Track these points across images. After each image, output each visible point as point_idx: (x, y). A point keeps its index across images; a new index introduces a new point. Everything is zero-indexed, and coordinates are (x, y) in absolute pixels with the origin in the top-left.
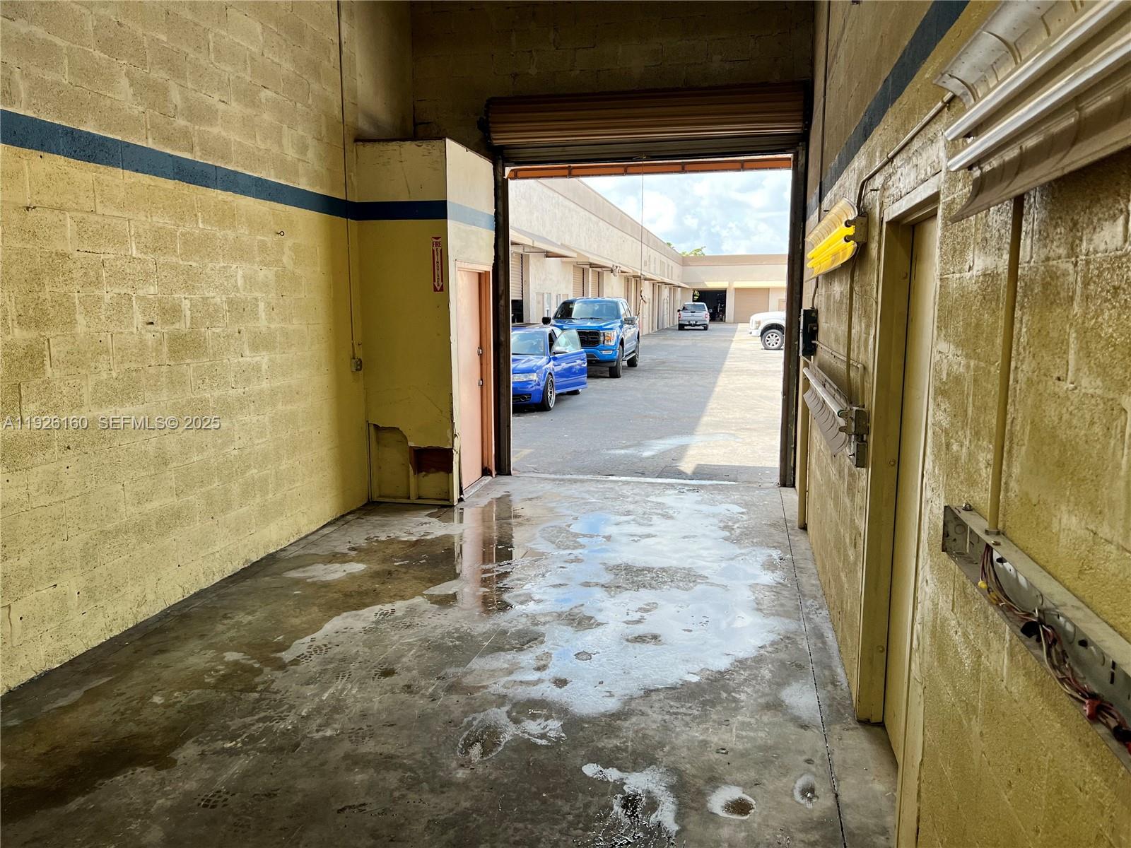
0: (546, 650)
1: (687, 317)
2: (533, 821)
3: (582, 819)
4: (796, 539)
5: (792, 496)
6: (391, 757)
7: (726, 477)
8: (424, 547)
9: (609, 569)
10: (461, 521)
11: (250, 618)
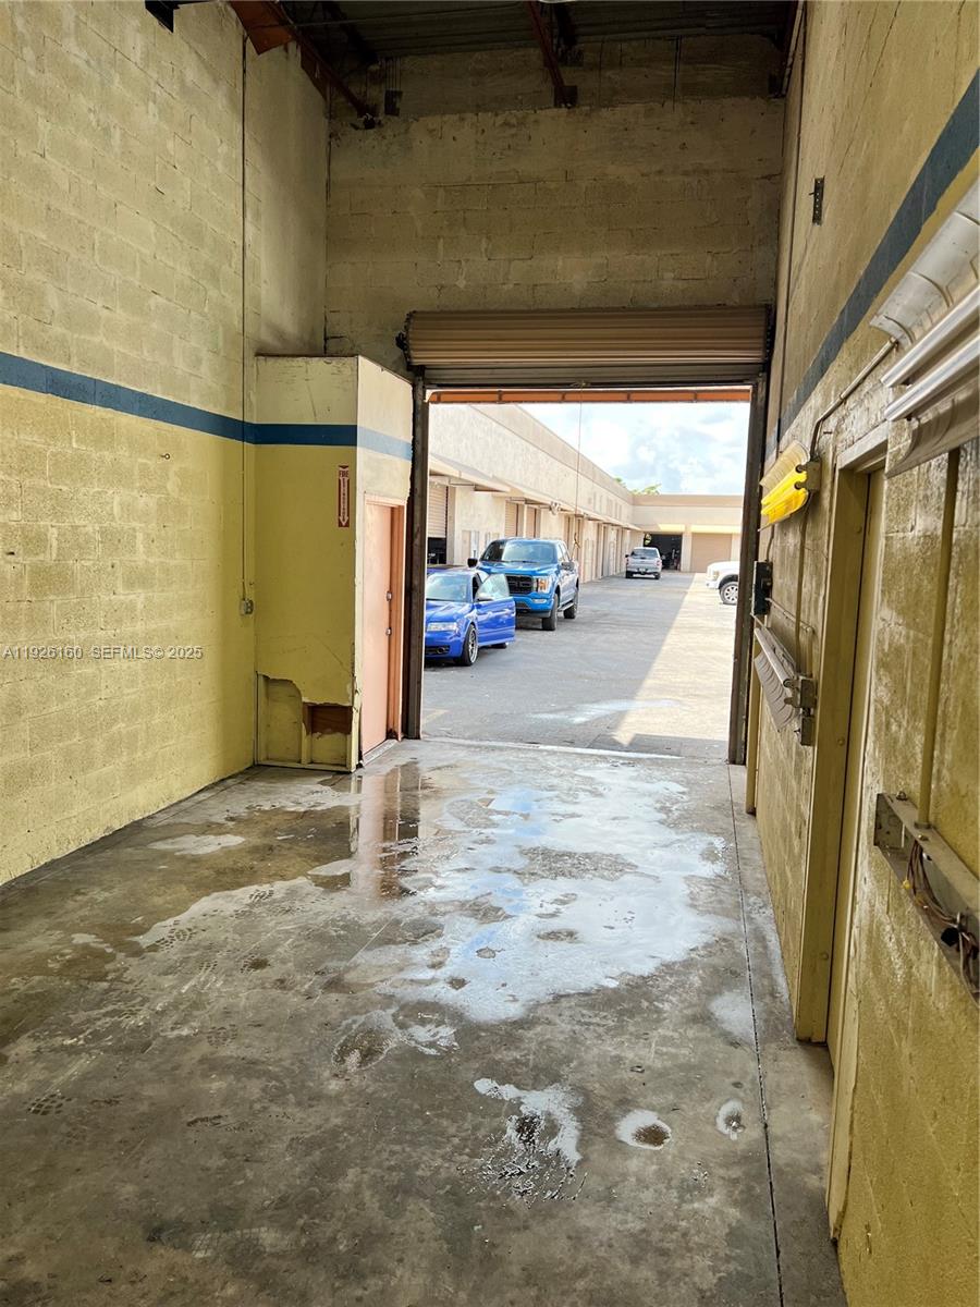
0: (444, 945)
1: (635, 563)
2: (412, 1143)
3: (469, 1143)
4: (743, 825)
5: (740, 774)
6: (254, 1062)
7: (668, 751)
8: (313, 821)
9: (524, 853)
10: (359, 790)
11: (107, 894)
